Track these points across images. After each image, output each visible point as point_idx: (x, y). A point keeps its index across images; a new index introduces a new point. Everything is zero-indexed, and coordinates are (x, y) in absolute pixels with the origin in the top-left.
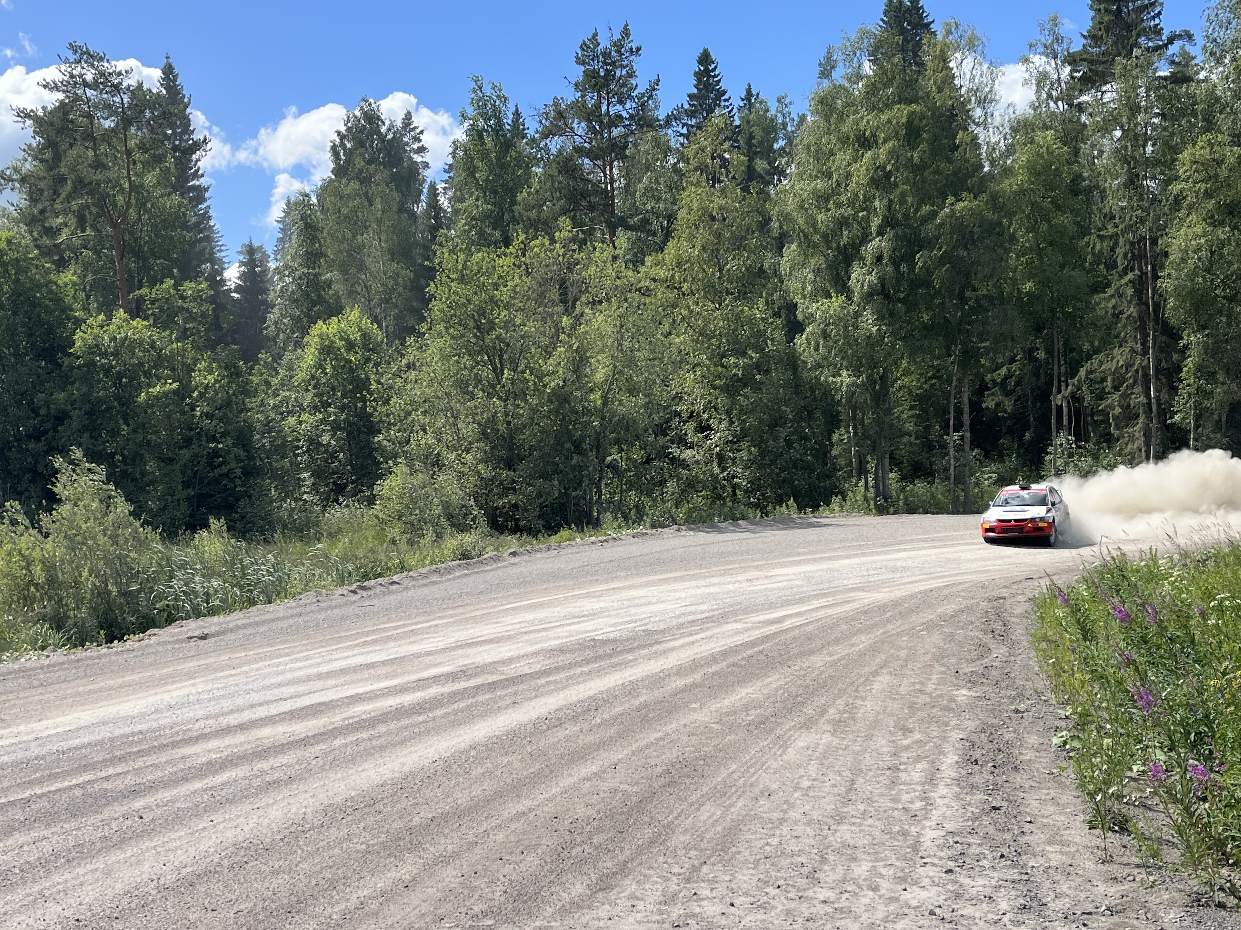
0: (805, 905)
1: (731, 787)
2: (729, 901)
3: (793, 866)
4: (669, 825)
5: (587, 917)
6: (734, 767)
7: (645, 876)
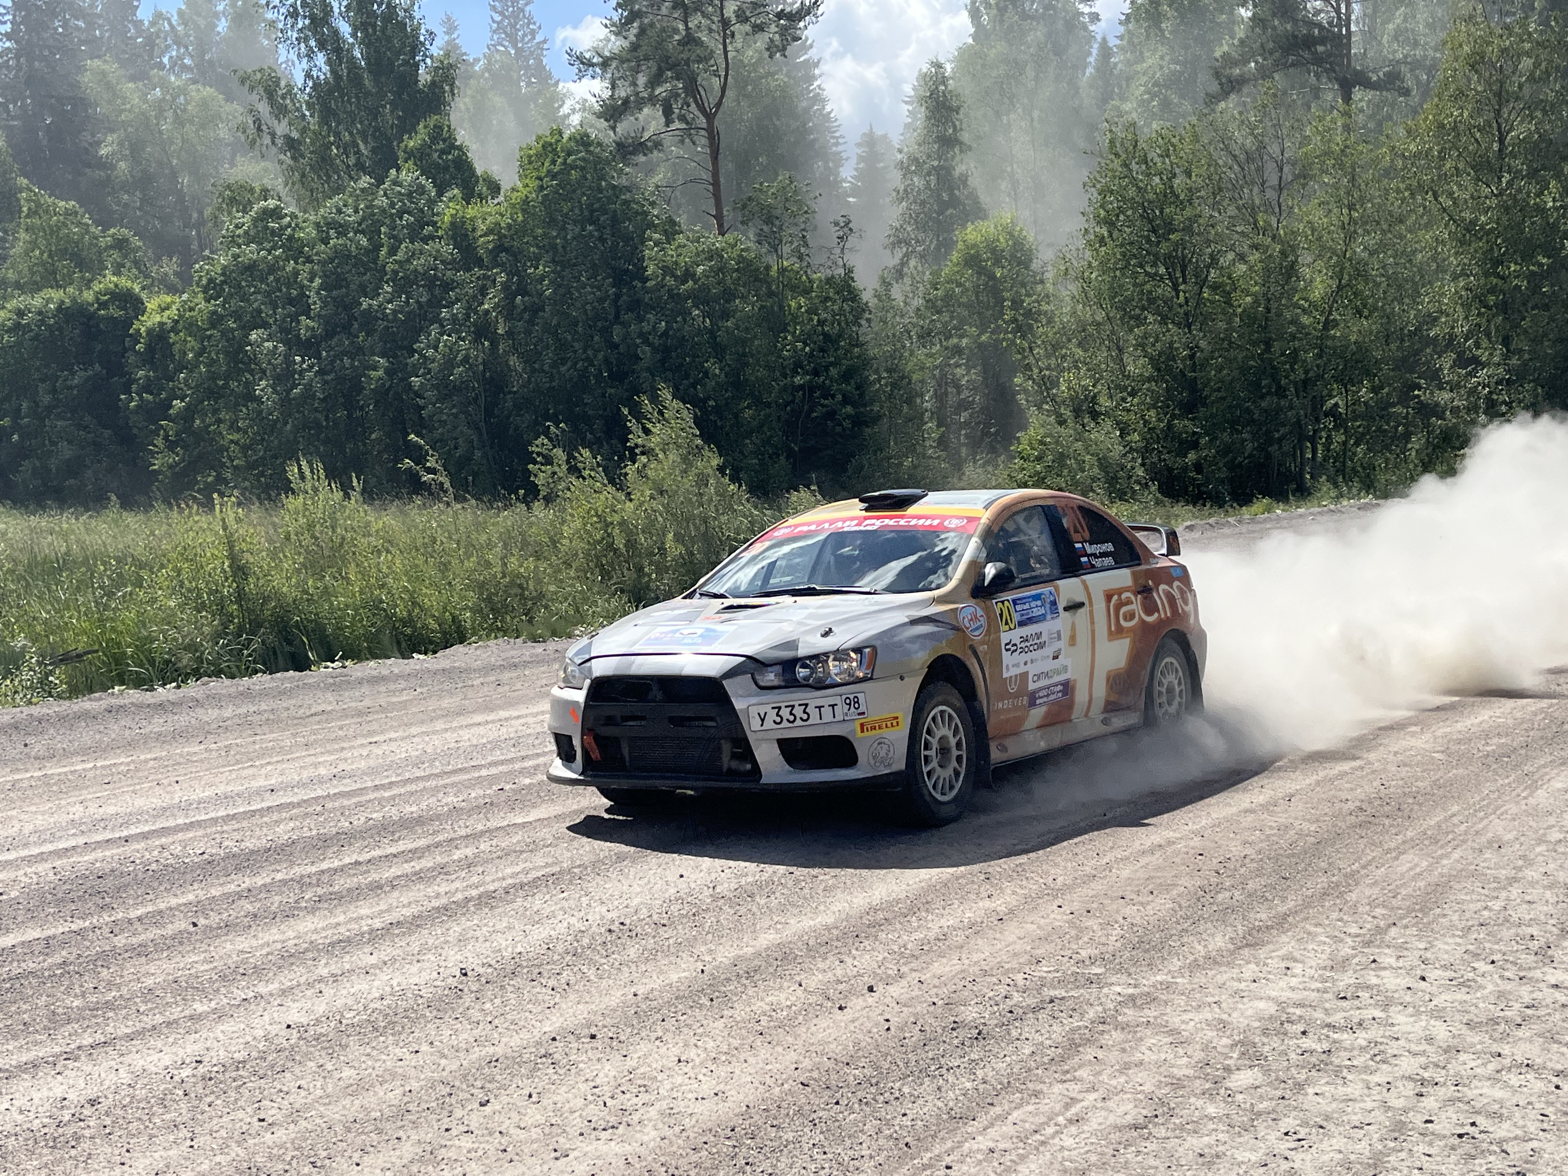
0: (1528, 988)
1: (1448, 833)
2: (1419, 973)
3: (1518, 939)
4: (1352, 874)
5: (1225, 977)
6: (1456, 808)
7: (1309, 933)
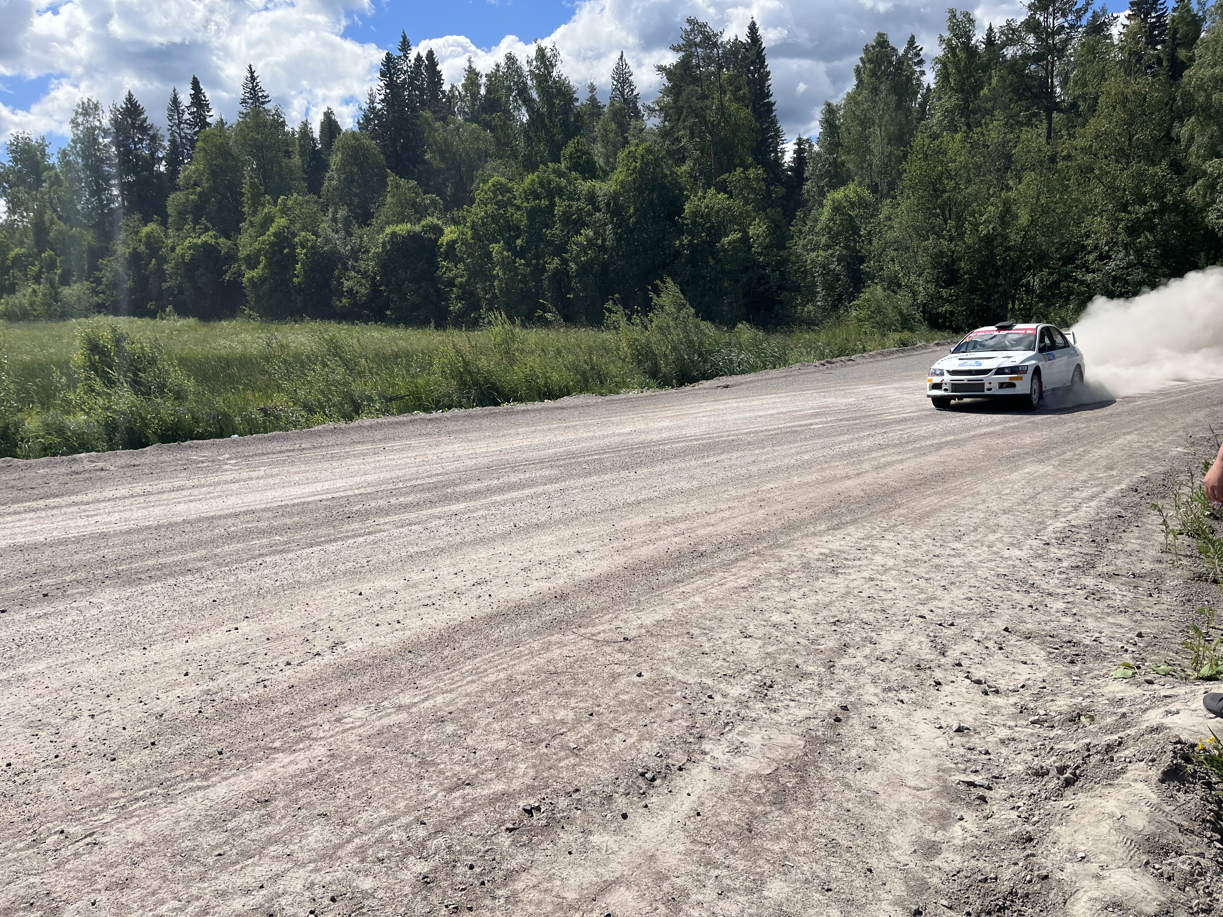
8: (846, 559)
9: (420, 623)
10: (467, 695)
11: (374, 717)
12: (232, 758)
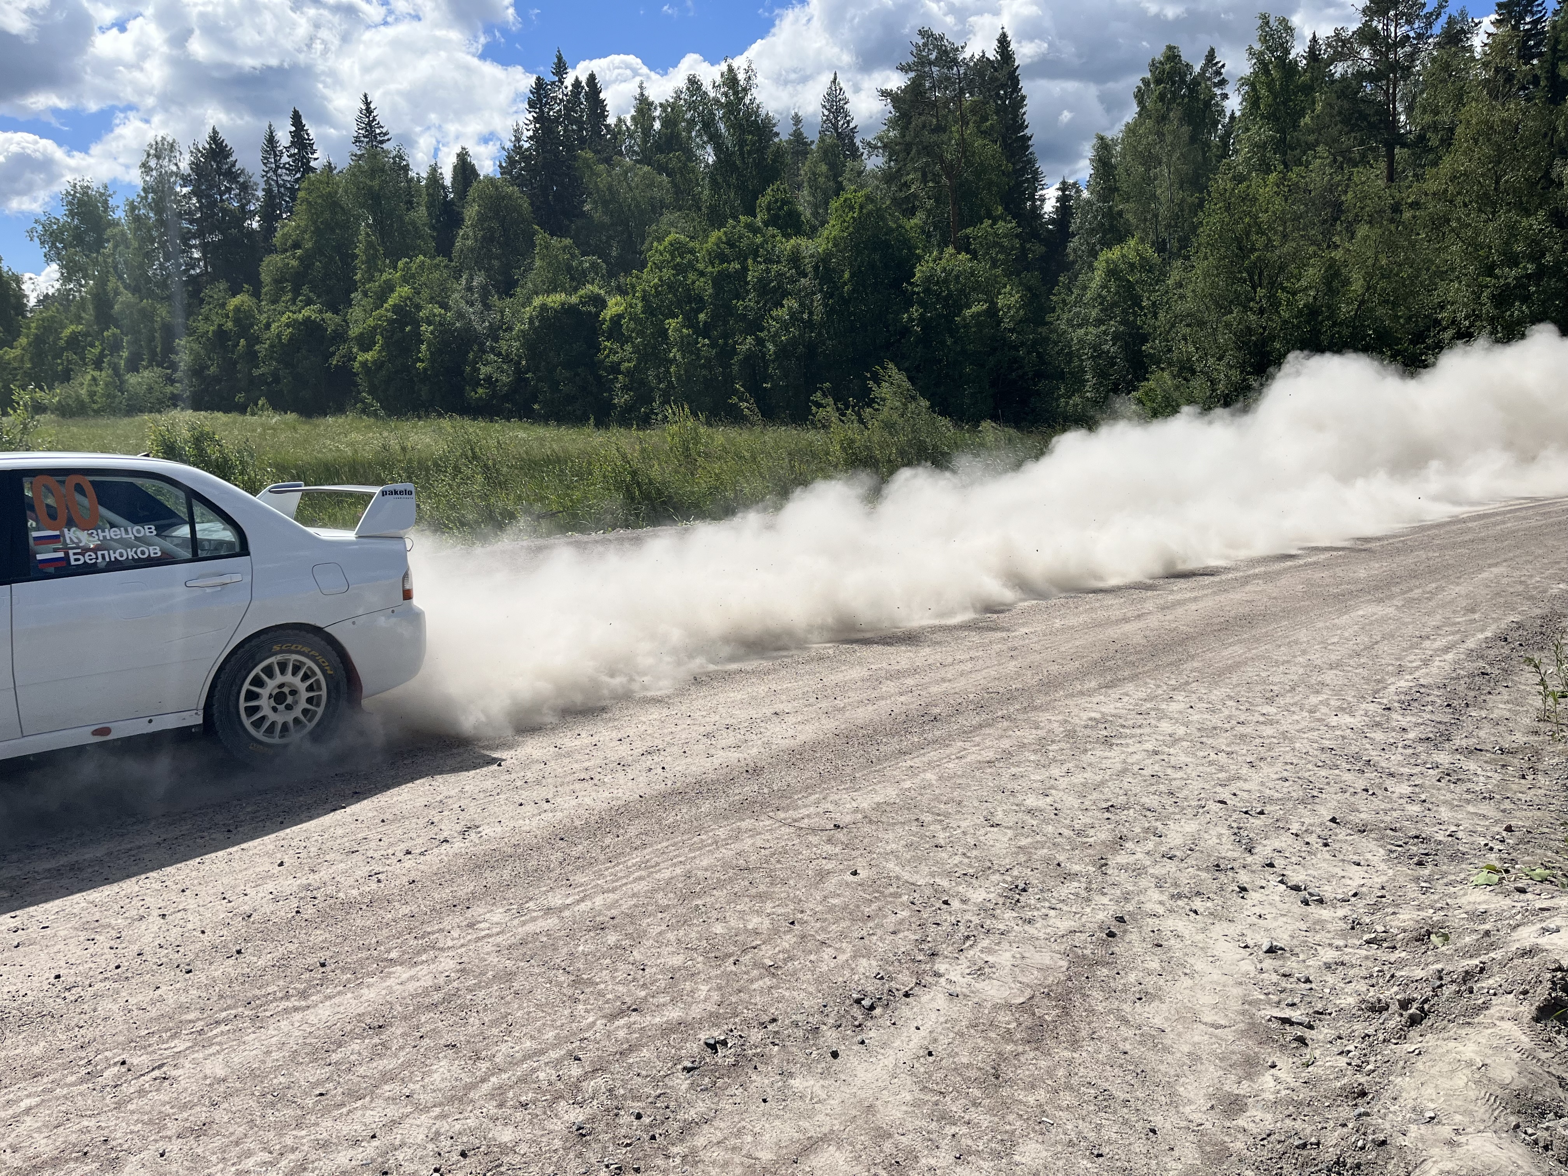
0: (1247, 714)
1: (1269, 636)
2: (1192, 704)
3: (1263, 691)
4: (1194, 655)
5: (1083, 701)
6: (1285, 623)
7: (1146, 683)
8: (1124, 726)
9: (574, 802)
10: (634, 895)
11: (516, 922)
12: (337, 972)
